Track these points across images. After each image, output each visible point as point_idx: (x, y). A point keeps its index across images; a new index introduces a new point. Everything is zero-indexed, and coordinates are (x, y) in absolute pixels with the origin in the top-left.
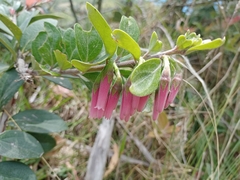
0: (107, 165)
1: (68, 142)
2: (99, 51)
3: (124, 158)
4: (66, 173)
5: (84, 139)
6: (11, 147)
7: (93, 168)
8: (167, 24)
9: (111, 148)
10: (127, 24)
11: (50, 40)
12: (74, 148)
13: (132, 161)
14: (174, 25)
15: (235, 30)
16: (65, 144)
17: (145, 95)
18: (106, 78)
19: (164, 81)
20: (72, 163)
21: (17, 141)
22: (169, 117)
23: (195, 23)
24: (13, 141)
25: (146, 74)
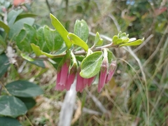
0: (74, 115)
1: (46, 99)
2: (61, 43)
3: (85, 110)
4: (45, 121)
5: (57, 97)
6: (5, 108)
7: (64, 118)
8: (115, 14)
9: (76, 103)
10: (80, 25)
11: (28, 36)
12: (50, 103)
13: (91, 112)
14: (120, 14)
15: (163, 17)
16: (43, 101)
17: (91, 76)
18: (66, 64)
19: (103, 68)
20: (49, 114)
21: (9, 103)
22: (116, 81)
23: (135, 13)
24: (7, 103)
25: (91, 63)
